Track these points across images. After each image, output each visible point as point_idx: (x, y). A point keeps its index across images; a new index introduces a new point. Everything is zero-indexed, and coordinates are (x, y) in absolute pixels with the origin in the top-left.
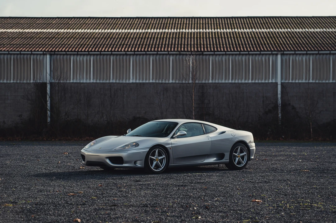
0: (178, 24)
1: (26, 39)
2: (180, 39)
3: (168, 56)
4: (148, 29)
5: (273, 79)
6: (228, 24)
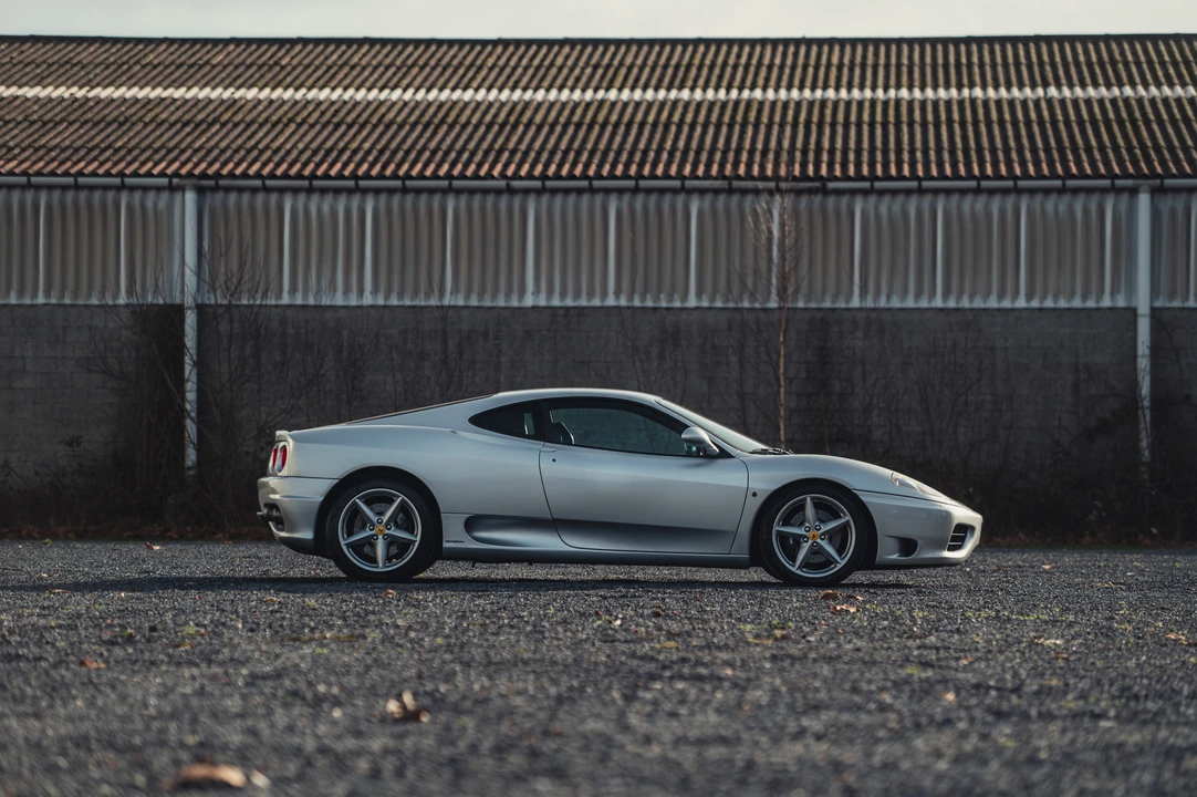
0: (735, 67)
1: (102, 125)
2: (737, 129)
3: (680, 199)
4: (607, 89)
5: (1119, 292)
6: (946, 66)
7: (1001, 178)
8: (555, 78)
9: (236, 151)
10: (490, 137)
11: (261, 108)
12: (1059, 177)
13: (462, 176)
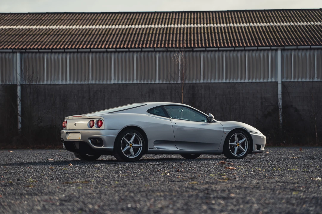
0: (166, 19)
2: (168, 35)
3: (154, 54)
4: (132, 25)
5: (273, 77)
6: (222, 18)
7: (241, 47)
8: (117, 22)
9: (31, 42)
10: (101, 38)
11: (37, 31)
12: (256, 46)
13: (94, 48)
